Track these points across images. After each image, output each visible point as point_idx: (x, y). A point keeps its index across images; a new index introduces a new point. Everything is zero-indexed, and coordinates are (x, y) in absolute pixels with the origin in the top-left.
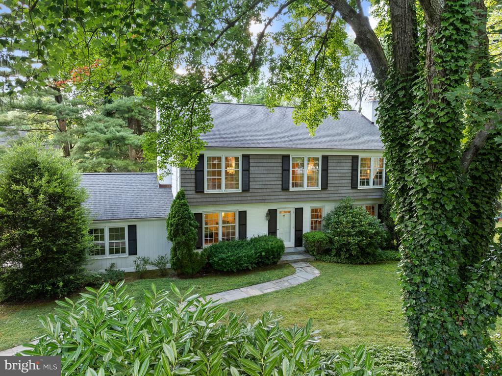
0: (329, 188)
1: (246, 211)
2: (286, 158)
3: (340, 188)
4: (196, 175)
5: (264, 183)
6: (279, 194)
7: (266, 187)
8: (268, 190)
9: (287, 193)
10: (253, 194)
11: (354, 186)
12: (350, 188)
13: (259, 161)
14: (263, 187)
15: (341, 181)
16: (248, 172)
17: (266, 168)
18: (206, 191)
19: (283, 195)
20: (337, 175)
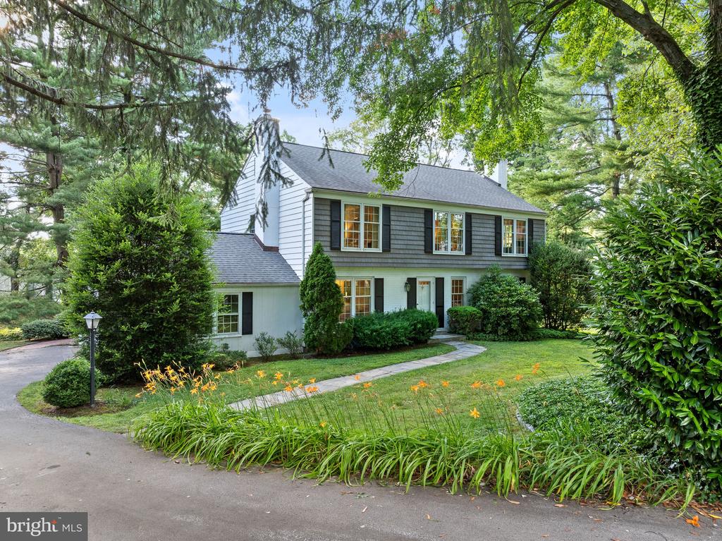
0: (473, 254)
1: (383, 279)
2: (428, 213)
3: (484, 254)
4: (331, 226)
5: (406, 242)
6: (422, 257)
7: (408, 247)
8: (411, 252)
9: (430, 257)
10: (394, 256)
11: (498, 253)
12: (493, 255)
13: (400, 214)
14: (404, 247)
15: (484, 246)
16: (388, 227)
17: (409, 224)
18: (343, 248)
19: (426, 259)
20: (481, 238)
